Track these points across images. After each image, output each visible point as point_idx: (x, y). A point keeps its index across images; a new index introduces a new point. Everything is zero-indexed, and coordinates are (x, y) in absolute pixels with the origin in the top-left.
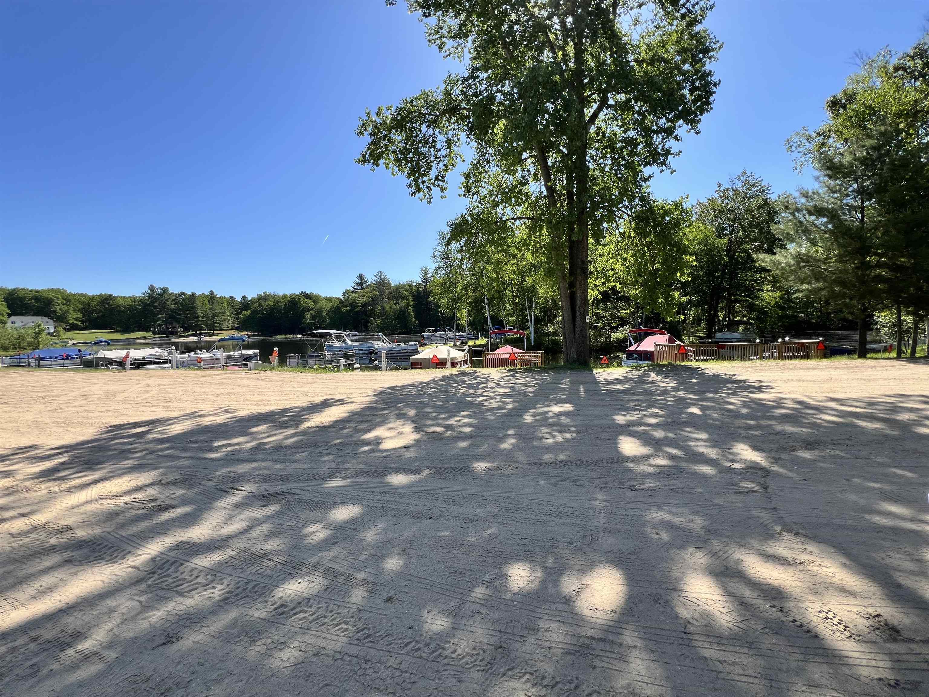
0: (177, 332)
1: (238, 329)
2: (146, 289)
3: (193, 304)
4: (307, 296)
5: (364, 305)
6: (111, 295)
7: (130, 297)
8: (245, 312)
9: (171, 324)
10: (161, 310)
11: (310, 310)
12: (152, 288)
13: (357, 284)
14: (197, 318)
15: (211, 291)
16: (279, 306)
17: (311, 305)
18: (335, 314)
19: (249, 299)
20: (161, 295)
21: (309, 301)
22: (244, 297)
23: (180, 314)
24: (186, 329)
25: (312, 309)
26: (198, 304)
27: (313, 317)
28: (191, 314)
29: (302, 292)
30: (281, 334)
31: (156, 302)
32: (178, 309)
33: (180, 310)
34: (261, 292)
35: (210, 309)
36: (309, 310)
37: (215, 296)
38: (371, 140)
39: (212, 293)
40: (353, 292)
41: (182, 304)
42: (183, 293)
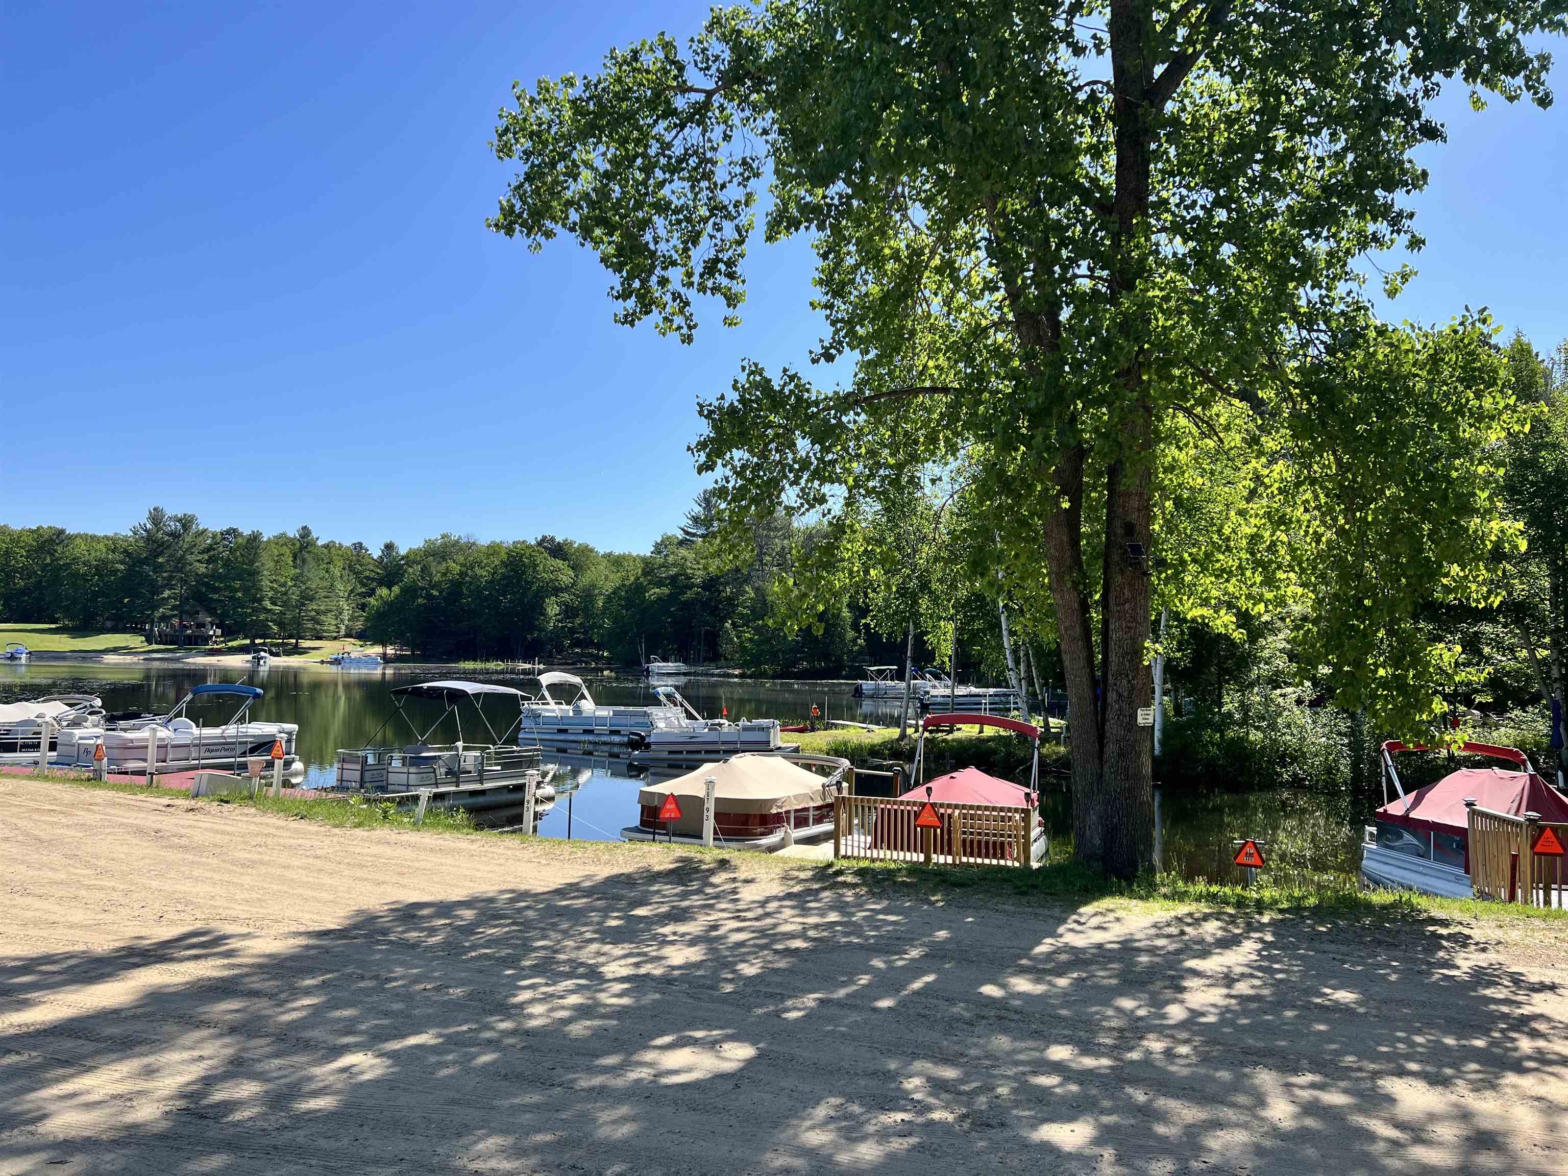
0: (206, 639)
1: (363, 636)
2: (142, 519)
3: (252, 562)
4: (557, 550)
5: (712, 583)
6: (62, 532)
7: (106, 537)
8: (384, 592)
9: (193, 614)
10: (171, 578)
11: (562, 590)
12: (156, 517)
13: (696, 520)
14: (260, 600)
15: (305, 528)
16: (475, 577)
17: (566, 577)
18: (627, 607)
19: (403, 551)
20: (174, 535)
21: (559, 563)
22: (389, 547)
23: (216, 590)
24: (229, 633)
25: (566, 589)
26: (266, 564)
27: (568, 612)
28: (246, 590)
29: (544, 539)
30: (475, 660)
31: (161, 554)
32: (214, 576)
33: (220, 578)
34: (435, 535)
35: (295, 578)
36: (557, 591)
37: (313, 543)
38: (526, 168)
39: (305, 532)
40: (681, 543)
41: (227, 563)
42: (233, 532)
